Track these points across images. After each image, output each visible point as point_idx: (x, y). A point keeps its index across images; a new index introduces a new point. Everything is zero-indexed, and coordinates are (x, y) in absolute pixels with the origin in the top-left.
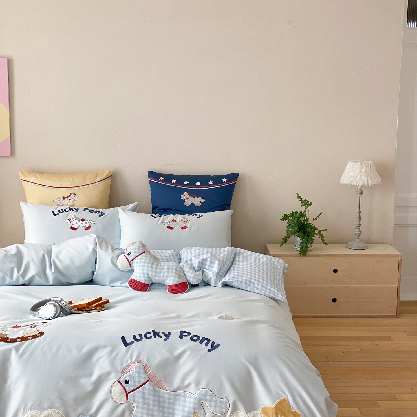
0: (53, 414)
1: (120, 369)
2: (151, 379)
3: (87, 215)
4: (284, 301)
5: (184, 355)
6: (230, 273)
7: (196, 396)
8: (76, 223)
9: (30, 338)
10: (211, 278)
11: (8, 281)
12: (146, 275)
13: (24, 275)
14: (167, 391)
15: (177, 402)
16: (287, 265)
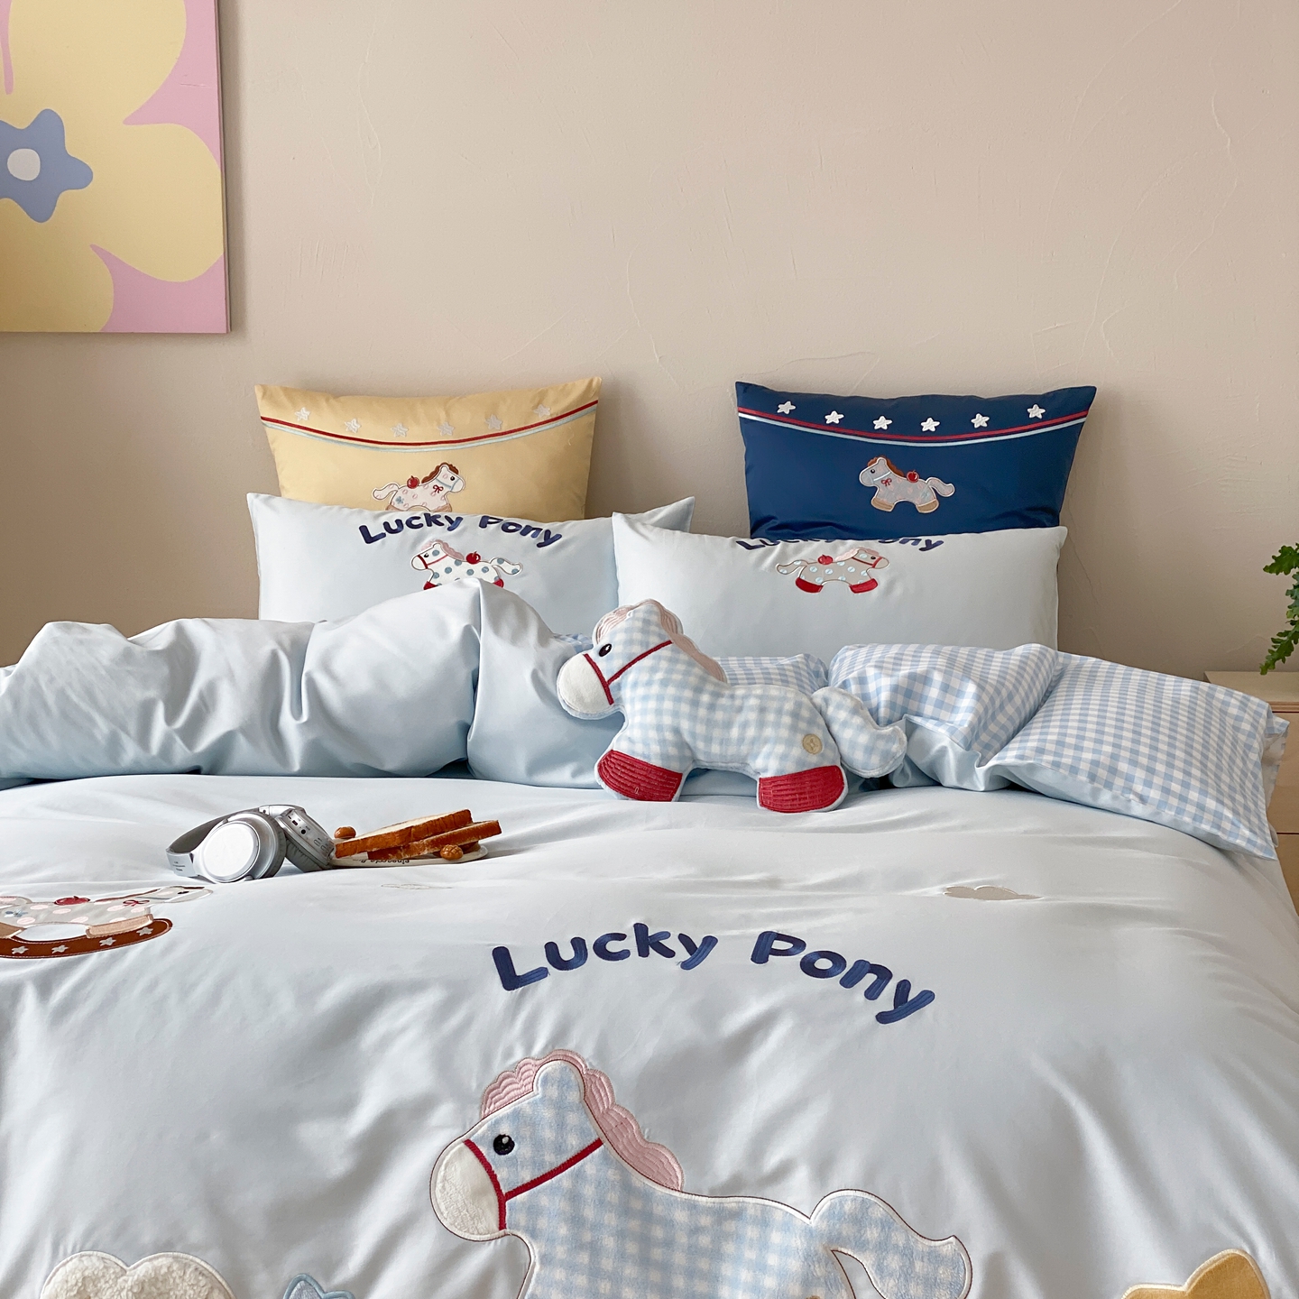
0: (174, 1275)
1: (474, 1085)
2: (610, 1135)
3: (492, 542)
4: (1260, 854)
5: (767, 1035)
6: (1029, 735)
7: (814, 1222)
8: (448, 570)
9: (110, 942)
10: (943, 751)
11: (131, 752)
12: (669, 736)
13: (191, 732)
14: (687, 1196)
15: (729, 1248)
16: (1282, 725)
